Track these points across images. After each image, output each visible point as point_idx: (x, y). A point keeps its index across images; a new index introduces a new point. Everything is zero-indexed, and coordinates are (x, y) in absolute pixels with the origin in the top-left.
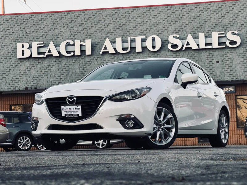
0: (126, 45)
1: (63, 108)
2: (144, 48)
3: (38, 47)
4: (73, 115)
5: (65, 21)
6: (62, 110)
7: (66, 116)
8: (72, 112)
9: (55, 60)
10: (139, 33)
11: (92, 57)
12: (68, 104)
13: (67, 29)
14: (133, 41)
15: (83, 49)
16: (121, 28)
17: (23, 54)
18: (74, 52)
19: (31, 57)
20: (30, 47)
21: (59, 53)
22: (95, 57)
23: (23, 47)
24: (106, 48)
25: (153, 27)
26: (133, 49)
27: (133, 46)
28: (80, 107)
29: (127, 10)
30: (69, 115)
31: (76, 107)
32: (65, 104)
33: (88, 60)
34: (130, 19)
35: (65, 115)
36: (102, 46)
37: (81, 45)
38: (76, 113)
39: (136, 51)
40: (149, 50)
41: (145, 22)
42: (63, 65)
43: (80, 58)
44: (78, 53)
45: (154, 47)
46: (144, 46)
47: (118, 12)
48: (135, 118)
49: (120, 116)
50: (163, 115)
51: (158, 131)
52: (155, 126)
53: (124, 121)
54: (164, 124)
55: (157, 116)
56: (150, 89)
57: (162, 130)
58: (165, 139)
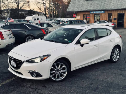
48: (37, 72)
49: (30, 71)
50: (60, 66)
51: (57, 73)
52: (54, 72)
53: (32, 73)
54: (60, 70)
55: (56, 67)
56: (50, 55)
57: (59, 73)
58: (61, 77)
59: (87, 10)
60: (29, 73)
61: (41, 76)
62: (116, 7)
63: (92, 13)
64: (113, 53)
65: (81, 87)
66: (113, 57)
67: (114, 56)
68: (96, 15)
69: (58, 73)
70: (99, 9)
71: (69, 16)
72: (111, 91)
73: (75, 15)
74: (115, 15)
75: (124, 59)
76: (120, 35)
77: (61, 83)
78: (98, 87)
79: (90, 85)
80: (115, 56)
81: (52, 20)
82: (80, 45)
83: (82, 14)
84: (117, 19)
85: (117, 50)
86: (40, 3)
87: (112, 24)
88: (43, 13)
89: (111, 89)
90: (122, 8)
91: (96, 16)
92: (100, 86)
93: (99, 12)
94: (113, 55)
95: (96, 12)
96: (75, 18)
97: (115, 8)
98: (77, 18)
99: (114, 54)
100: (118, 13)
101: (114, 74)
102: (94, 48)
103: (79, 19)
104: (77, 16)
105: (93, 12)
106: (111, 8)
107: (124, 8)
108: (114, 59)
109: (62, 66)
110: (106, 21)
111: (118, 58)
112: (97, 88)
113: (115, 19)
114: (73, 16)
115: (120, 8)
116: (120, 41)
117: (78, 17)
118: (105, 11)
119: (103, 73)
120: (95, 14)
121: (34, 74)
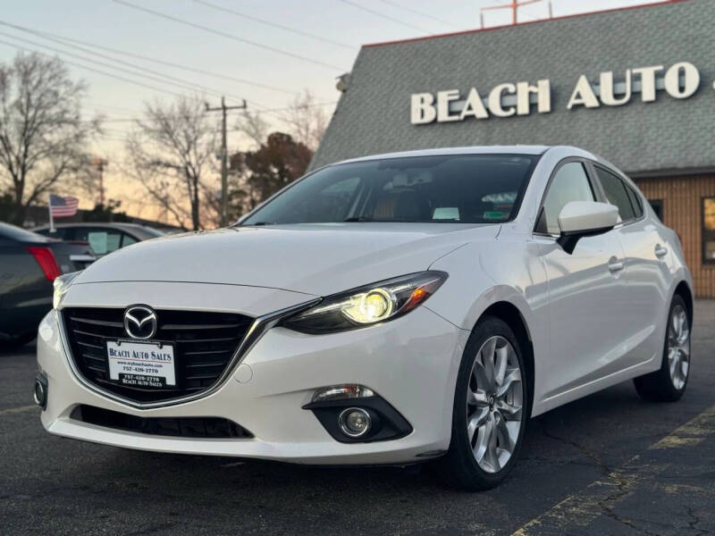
0: (620, 88)
1: (111, 350)
2: (660, 92)
3: (450, 102)
4: (146, 377)
5: (505, 45)
6: (110, 356)
7: (124, 381)
8: (144, 368)
9: (480, 124)
10: (652, 59)
11: (551, 117)
12: (128, 336)
13: (508, 62)
14: (637, 78)
15: (534, 101)
16: (614, 53)
17: (422, 115)
18: (515, 107)
19: (435, 121)
20: (435, 103)
21: (488, 110)
22: (558, 116)
23: (422, 101)
24: (579, 96)
25: (684, 45)
26: (636, 95)
27: (636, 89)
28: (168, 350)
29: (631, 13)
30: (135, 376)
31: (154, 348)
32: (119, 335)
33: (544, 121)
34: (635, 31)
35: (122, 376)
36: (571, 93)
37: (531, 94)
38: (157, 371)
39: (641, 100)
40: (670, 97)
41: (668, 35)
42: (495, 134)
43: (527, 120)
44: (523, 108)
45: (682, 89)
46: (661, 87)
47: (612, 19)
48: (377, 398)
49: (319, 392)
53: (332, 411)
60: (305, 407)
61: (402, 429)
86: (168, 165)
121: (346, 416)
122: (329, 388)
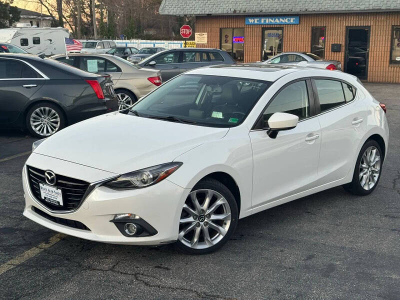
1: (41, 187)
4: (53, 200)
7: (46, 200)
8: (52, 196)
12: (47, 183)
28: (60, 191)
30: (49, 199)
31: (54, 189)
32: (44, 182)
38: (56, 199)
48: (141, 219)
49: (116, 215)
50: (207, 201)
51: (198, 225)
52: (191, 219)
53: (122, 224)
54: (209, 215)
55: (197, 203)
56: (180, 164)
57: (207, 223)
58: (211, 238)
59: (235, 11)
60: (110, 221)
61: (153, 232)
62: (341, 5)
63: (253, 25)
64: (363, 163)
65: (280, 266)
66: (361, 174)
67: (365, 174)
68: (266, 32)
69: (202, 223)
70: (280, 10)
71: (152, 32)
72: (375, 275)
73: (187, 28)
74: (336, 34)
75: (393, 184)
76: (381, 103)
77: (210, 256)
78: (333, 264)
79: (309, 262)
80: (369, 174)
81: (93, 45)
82: (268, 133)
83: (216, 26)
84: (343, 49)
85: (374, 151)
87: (327, 65)
88: (51, 16)
89: (375, 271)
90: (362, 8)
91: (269, 35)
92: (337, 261)
93: (277, 21)
94: (362, 170)
95: (268, 21)
96: (190, 39)
97: (336, 9)
98: (196, 41)
99: (365, 165)
100: (347, 27)
101: (372, 227)
102: (308, 143)
103: (203, 45)
104: (197, 35)
105: (256, 21)
106: (323, 9)
107: (371, 7)
108: (363, 182)
109: (214, 200)
110: (305, 53)
111: (376, 179)
112: (331, 268)
113: (336, 48)
114: (183, 31)
115: (355, 8)
116: (381, 121)
117: (201, 39)
118: (301, 16)
119: (337, 225)
120: (264, 29)
121: (128, 225)
122: (120, 214)
